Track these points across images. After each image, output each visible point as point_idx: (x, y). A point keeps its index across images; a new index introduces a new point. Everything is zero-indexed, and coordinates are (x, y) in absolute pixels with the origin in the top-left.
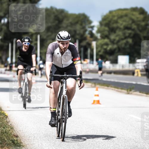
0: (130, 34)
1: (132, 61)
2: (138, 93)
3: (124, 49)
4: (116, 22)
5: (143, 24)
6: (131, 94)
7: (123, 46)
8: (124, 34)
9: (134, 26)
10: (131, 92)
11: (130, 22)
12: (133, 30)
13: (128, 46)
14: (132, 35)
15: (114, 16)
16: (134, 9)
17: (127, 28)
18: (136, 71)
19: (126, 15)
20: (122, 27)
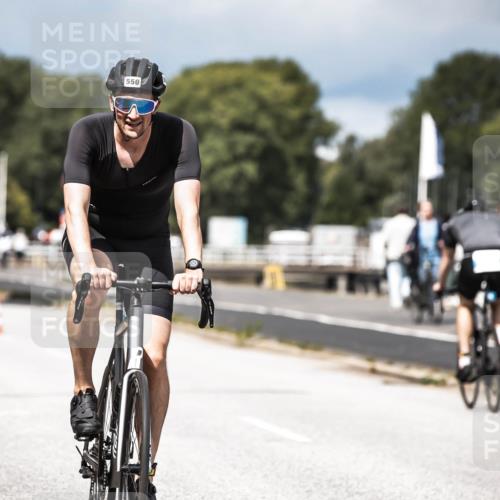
0: (251, 147)
1: (256, 236)
2: (273, 344)
3: (230, 195)
4: (205, 106)
5: (294, 113)
6: (251, 346)
7: (227, 186)
8: (231, 146)
9: (265, 122)
10: (249, 341)
11: (252, 107)
12: (262, 133)
13: (242, 188)
14: (256, 152)
15: (197, 87)
16: (267, 65)
17: (240, 126)
18: (268, 271)
19: (239, 84)
20: (224, 122)
